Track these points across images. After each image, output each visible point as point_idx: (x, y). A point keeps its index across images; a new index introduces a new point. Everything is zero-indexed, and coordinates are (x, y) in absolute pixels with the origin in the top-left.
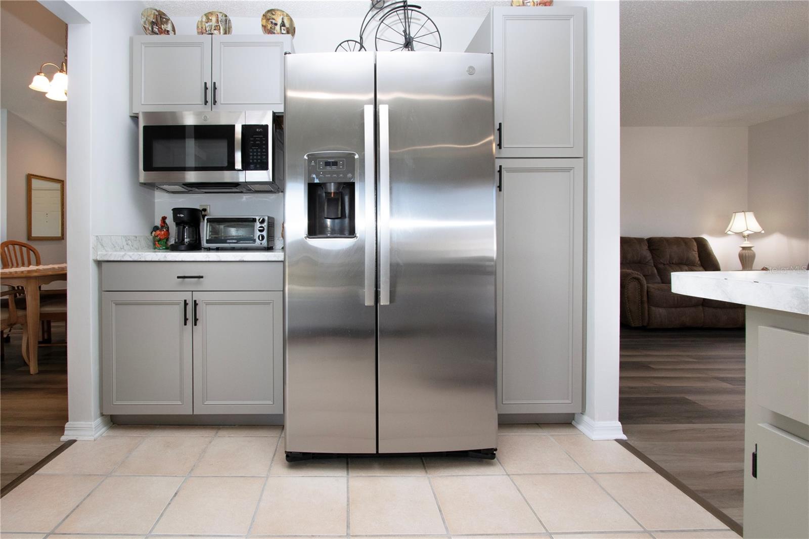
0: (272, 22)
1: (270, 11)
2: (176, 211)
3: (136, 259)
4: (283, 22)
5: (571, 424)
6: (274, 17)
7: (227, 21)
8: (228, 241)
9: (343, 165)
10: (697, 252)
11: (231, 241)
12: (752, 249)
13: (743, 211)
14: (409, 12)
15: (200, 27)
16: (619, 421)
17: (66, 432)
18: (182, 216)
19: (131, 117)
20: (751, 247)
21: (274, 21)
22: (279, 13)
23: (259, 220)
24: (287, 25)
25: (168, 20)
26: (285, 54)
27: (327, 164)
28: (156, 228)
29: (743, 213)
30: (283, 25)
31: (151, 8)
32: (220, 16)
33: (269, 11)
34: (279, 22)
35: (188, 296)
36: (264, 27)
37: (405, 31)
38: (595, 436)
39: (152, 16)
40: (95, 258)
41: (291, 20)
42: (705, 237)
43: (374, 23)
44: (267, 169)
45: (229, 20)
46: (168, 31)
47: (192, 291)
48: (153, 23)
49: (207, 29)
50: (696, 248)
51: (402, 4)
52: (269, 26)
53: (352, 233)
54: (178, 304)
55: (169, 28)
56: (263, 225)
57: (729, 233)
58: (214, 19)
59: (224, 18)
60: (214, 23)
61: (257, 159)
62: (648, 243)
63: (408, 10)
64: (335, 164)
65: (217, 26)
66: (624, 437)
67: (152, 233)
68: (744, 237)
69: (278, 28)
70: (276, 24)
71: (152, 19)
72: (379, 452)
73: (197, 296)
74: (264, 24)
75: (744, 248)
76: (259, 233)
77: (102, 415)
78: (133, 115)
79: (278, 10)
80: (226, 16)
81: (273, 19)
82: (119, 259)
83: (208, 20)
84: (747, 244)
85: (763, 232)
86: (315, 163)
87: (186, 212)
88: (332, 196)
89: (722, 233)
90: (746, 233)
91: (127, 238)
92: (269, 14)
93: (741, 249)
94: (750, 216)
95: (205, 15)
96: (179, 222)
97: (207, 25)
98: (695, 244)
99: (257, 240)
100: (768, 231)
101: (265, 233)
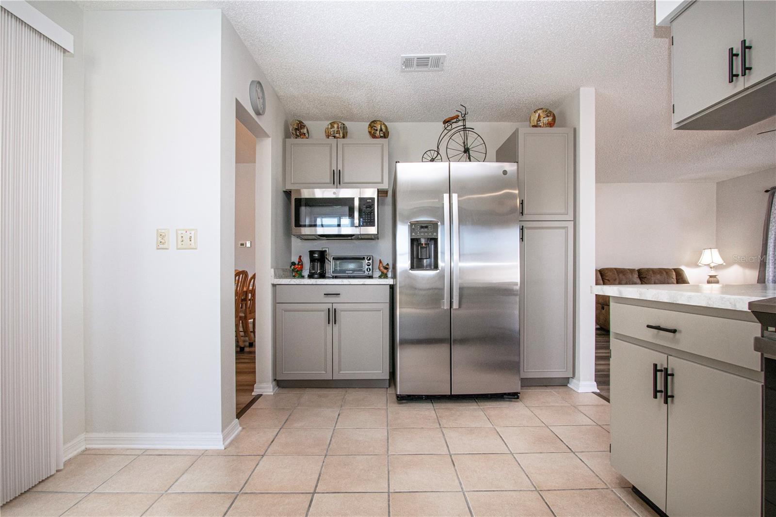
0: (374, 129)
1: (374, 122)
2: (312, 253)
3: (298, 283)
4: (381, 128)
5: (567, 386)
6: (375, 125)
7: (344, 128)
8: (347, 272)
9: (431, 228)
10: (675, 280)
11: (349, 272)
12: (717, 277)
13: (710, 248)
14: (467, 132)
15: (327, 132)
16: (595, 381)
17: (255, 390)
18: (316, 255)
19: (284, 191)
20: (716, 276)
21: (375, 128)
22: (378, 122)
23: (367, 258)
24: (384, 130)
25: (304, 126)
26: (396, 162)
27: (422, 227)
28: (293, 264)
29: (710, 250)
30: (381, 130)
31: (296, 120)
32: (340, 124)
33: (372, 122)
34: (379, 128)
35: (330, 306)
36: (370, 132)
37: (464, 143)
38: (581, 390)
39: (296, 125)
40: (272, 283)
41: (386, 127)
42: (683, 268)
43: (447, 138)
44: (374, 226)
45: (346, 127)
46: (305, 134)
47: (332, 303)
48: (296, 129)
49: (332, 133)
50: (674, 277)
51: (462, 127)
52: (373, 132)
53: (436, 267)
54: (323, 311)
55: (305, 131)
56: (370, 262)
57: (700, 264)
58: (336, 126)
59: (342, 126)
60: (335, 129)
61: (368, 219)
62: (639, 273)
63: (466, 130)
64: (426, 227)
65: (338, 131)
66: (598, 391)
67: (291, 267)
68: (711, 268)
69: (378, 132)
70: (377, 130)
71: (296, 127)
72: (452, 394)
73: (335, 306)
74: (370, 131)
75: (711, 277)
76: (367, 267)
77: (275, 380)
78: (285, 190)
79: (378, 121)
80: (344, 124)
81: (375, 127)
82: (287, 283)
83: (332, 127)
84: (713, 273)
85: (724, 264)
86: (415, 226)
87: (317, 253)
88: (424, 245)
89: (696, 265)
90: (712, 265)
91: (284, 270)
92: (373, 124)
93: (709, 277)
94: (715, 252)
95: (330, 124)
96: (312, 260)
97: (331, 130)
98: (674, 273)
99: (366, 271)
100: (728, 264)
101: (371, 267)
